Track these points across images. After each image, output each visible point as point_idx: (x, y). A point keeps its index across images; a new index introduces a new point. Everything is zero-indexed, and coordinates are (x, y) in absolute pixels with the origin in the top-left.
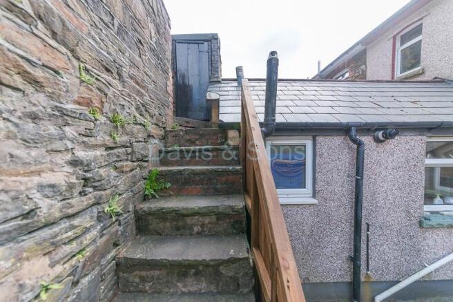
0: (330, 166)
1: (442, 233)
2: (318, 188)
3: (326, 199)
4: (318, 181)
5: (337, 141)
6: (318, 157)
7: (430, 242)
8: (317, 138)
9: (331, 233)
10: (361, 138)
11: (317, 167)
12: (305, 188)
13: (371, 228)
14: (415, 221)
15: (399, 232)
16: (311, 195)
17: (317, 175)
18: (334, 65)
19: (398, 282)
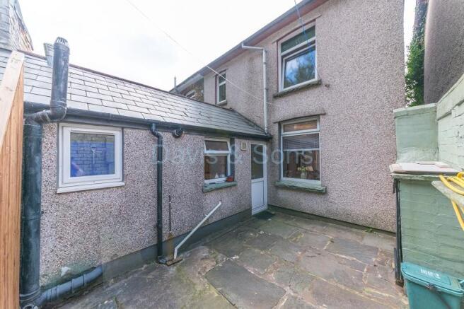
0: (137, 153)
1: (213, 194)
2: (126, 172)
3: (134, 181)
4: (126, 166)
5: (143, 134)
6: (125, 146)
7: (208, 201)
8: (125, 130)
9: (139, 209)
10: (160, 133)
11: (125, 154)
12: (114, 173)
13: (172, 200)
14: (200, 189)
15: (191, 198)
16: (121, 180)
17: (125, 161)
18: (186, 83)
19: (190, 232)
